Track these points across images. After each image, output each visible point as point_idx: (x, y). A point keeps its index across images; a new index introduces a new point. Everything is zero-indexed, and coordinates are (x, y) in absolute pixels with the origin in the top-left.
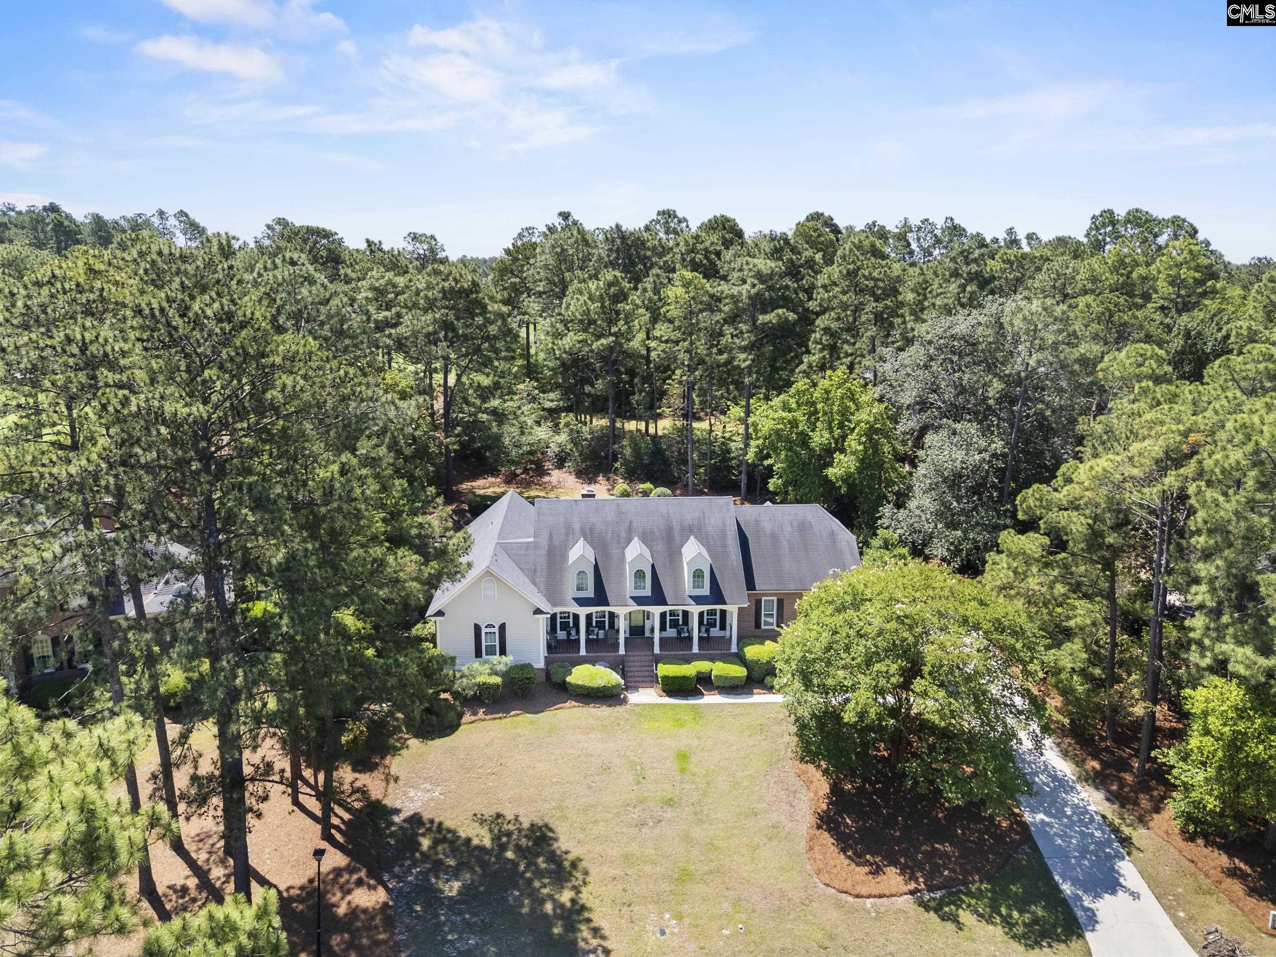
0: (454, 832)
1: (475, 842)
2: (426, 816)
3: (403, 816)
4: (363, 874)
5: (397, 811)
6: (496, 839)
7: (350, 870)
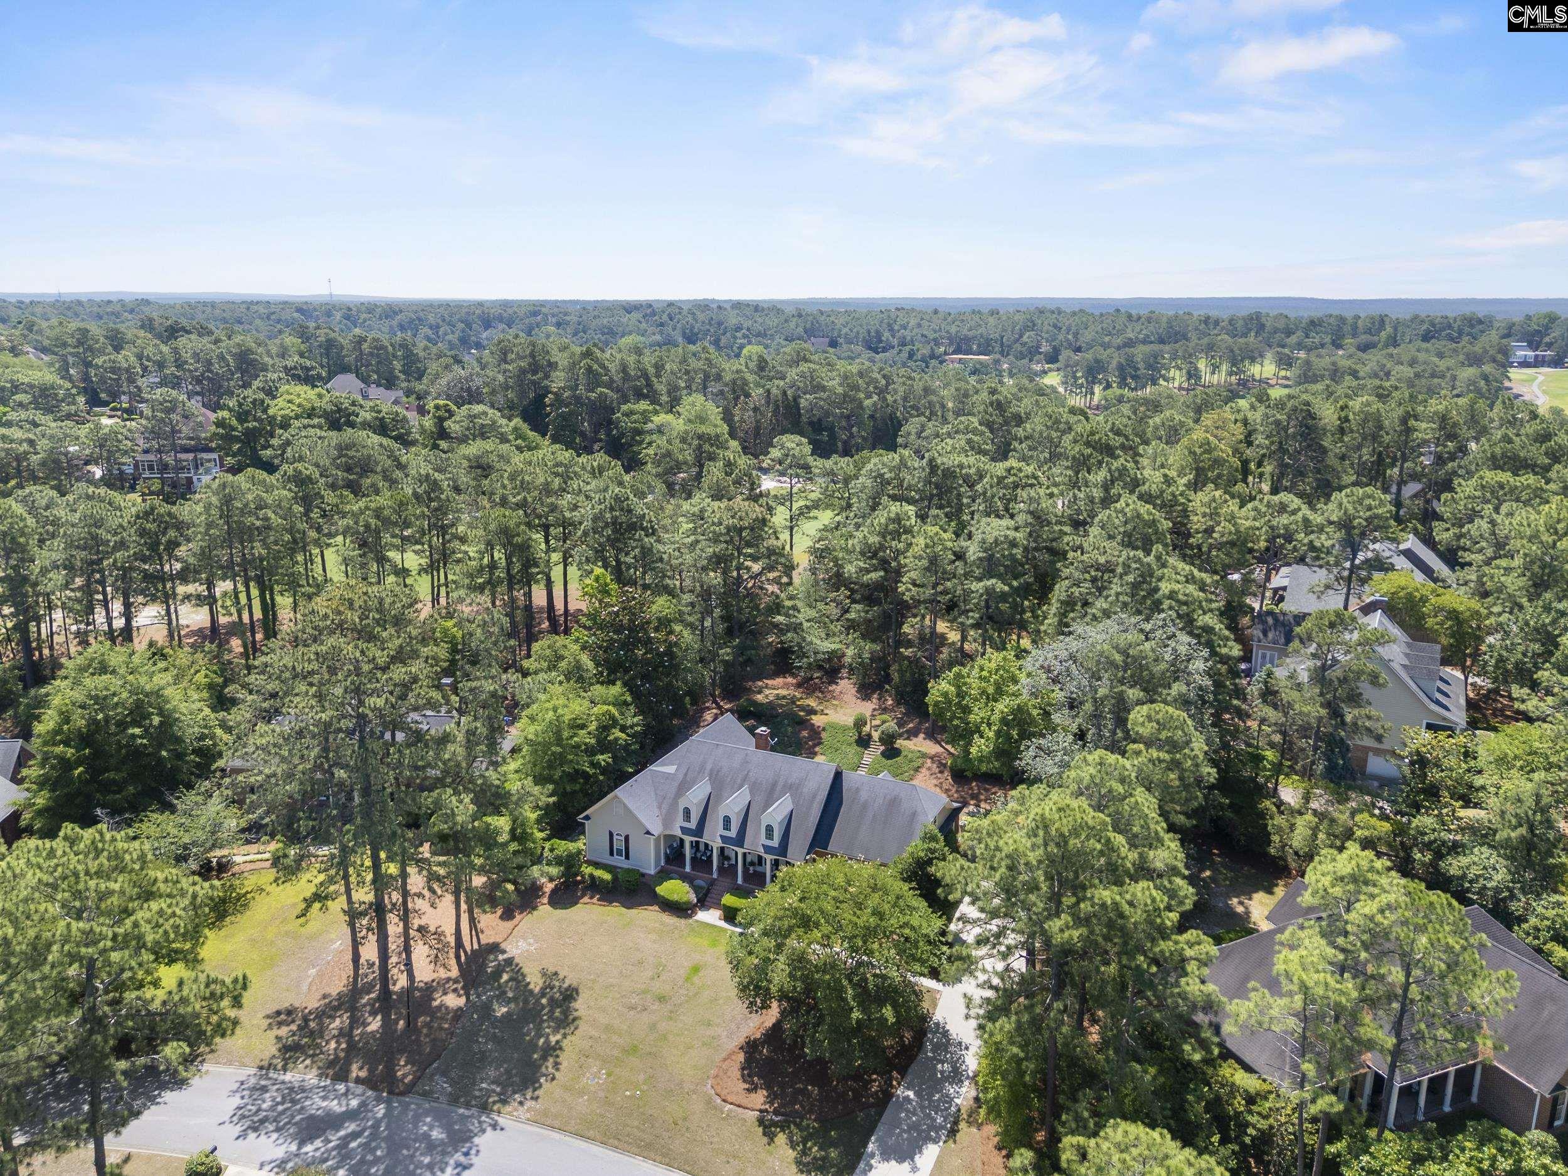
0: (524, 976)
1: (531, 986)
2: (516, 960)
3: (505, 956)
4: (459, 986)
5: (504, 952)
6: (543, 989)
7: (456, 981)
